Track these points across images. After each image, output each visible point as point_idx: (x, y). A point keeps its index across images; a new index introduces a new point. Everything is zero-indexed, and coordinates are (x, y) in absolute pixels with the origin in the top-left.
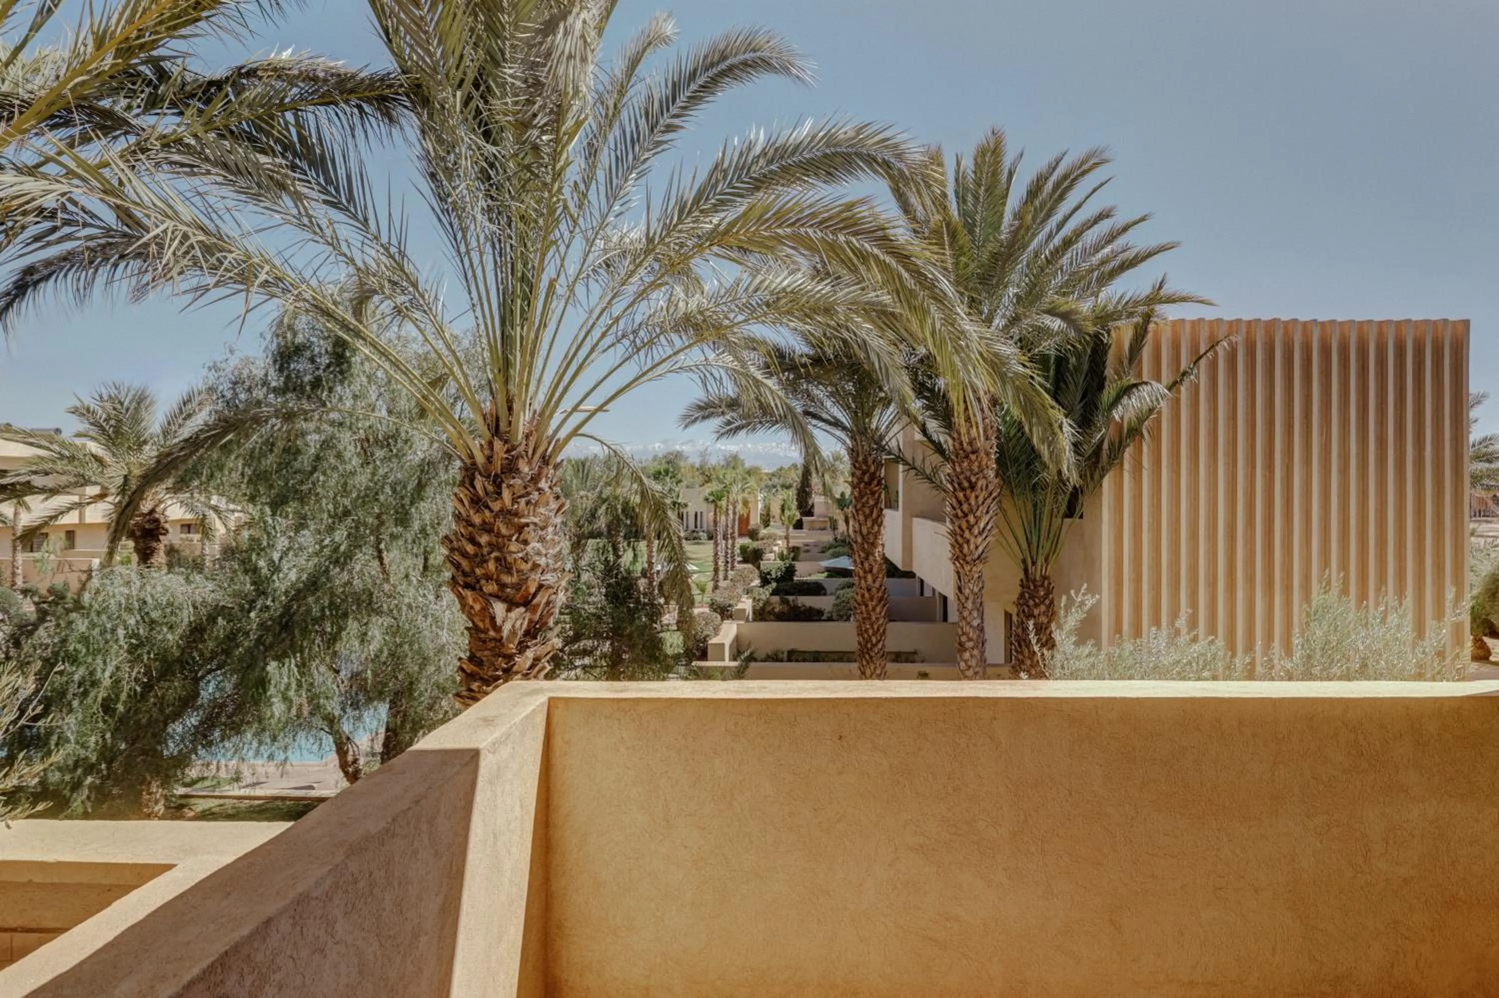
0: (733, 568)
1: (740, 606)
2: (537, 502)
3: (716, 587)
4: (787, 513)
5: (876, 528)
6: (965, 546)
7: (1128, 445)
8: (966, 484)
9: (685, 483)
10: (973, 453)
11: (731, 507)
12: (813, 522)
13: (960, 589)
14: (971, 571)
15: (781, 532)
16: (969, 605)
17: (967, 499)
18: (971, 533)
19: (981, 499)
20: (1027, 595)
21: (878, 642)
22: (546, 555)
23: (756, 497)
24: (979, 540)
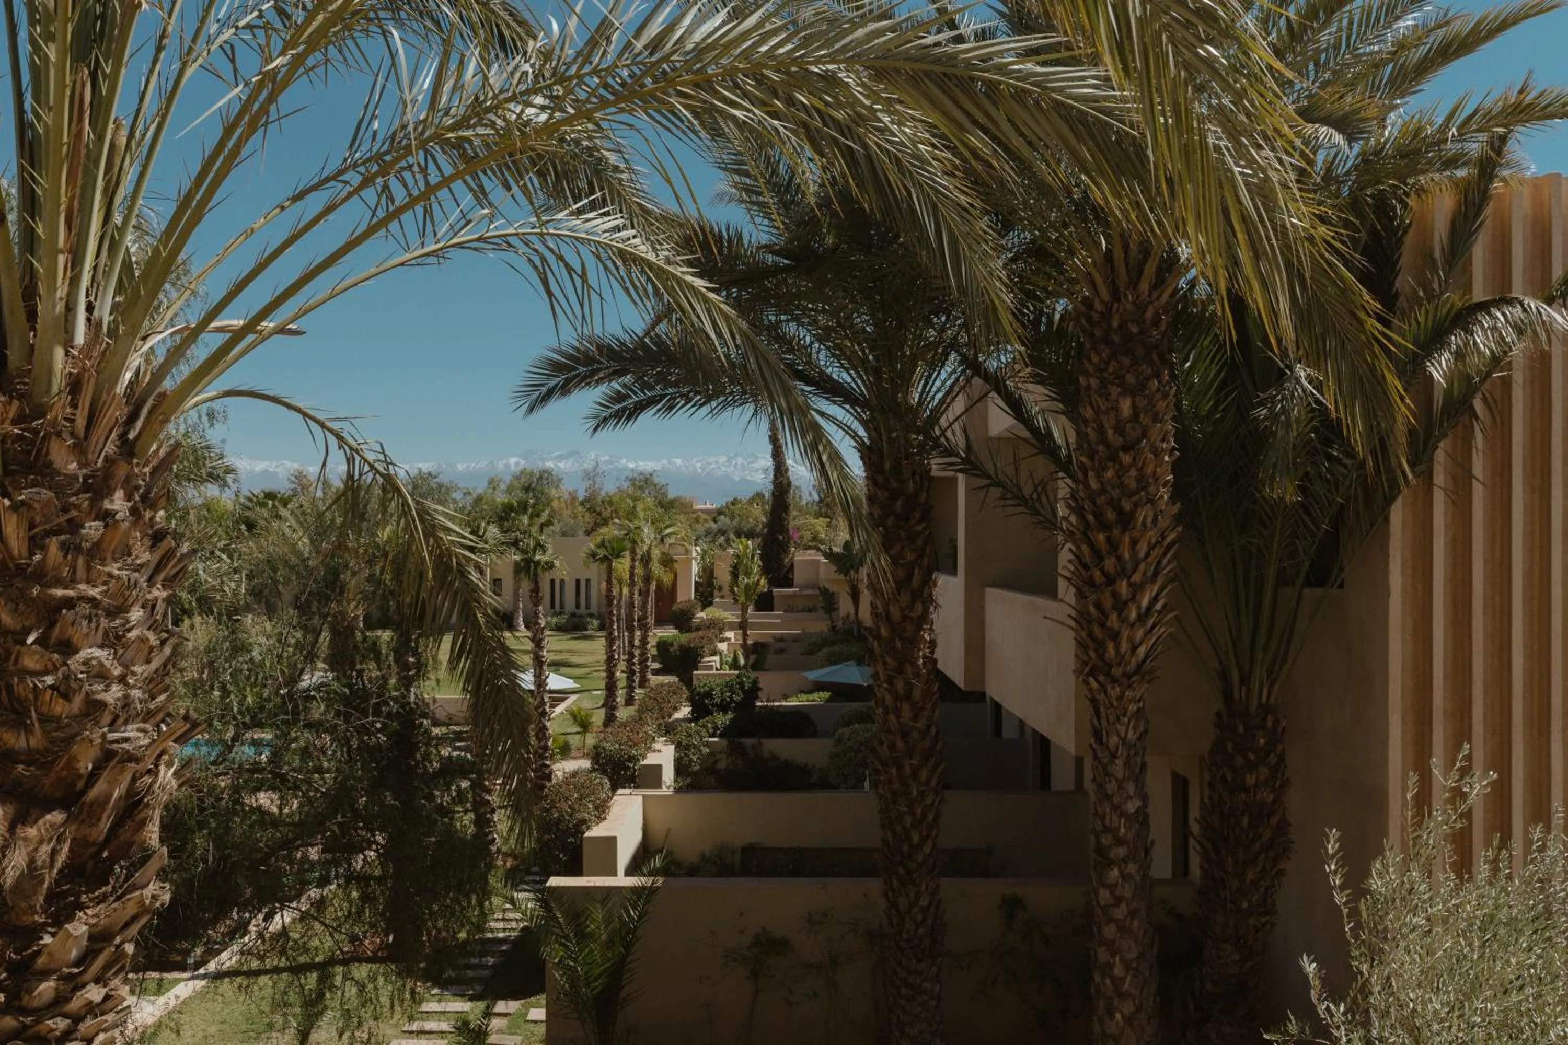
0: (643, 683)
1: (651, 759)
2: (98, 544)
3: (610, 719)
4: (744, 580)
5: (919, 607)
6: (1111, 646)
7: (1444, 435)
8: (1111, 516)
9: (556, 527)
10: (1126, 449)
11: (639, 570)
12: (794, 596)
13: (1097, 735)
14: (1120, 698)
15: (731, 617)
16: (1118, 769)
17: (1113, 546)
18: (1123, 620)
19: (1142, 549)
20: (1230, 746)
21: (924, 840)
22: (122, 679)
23: (688, 552)
24: (1140, 633)
